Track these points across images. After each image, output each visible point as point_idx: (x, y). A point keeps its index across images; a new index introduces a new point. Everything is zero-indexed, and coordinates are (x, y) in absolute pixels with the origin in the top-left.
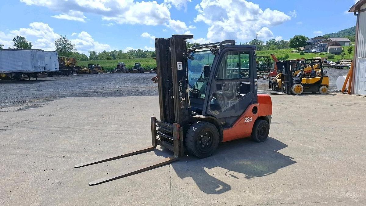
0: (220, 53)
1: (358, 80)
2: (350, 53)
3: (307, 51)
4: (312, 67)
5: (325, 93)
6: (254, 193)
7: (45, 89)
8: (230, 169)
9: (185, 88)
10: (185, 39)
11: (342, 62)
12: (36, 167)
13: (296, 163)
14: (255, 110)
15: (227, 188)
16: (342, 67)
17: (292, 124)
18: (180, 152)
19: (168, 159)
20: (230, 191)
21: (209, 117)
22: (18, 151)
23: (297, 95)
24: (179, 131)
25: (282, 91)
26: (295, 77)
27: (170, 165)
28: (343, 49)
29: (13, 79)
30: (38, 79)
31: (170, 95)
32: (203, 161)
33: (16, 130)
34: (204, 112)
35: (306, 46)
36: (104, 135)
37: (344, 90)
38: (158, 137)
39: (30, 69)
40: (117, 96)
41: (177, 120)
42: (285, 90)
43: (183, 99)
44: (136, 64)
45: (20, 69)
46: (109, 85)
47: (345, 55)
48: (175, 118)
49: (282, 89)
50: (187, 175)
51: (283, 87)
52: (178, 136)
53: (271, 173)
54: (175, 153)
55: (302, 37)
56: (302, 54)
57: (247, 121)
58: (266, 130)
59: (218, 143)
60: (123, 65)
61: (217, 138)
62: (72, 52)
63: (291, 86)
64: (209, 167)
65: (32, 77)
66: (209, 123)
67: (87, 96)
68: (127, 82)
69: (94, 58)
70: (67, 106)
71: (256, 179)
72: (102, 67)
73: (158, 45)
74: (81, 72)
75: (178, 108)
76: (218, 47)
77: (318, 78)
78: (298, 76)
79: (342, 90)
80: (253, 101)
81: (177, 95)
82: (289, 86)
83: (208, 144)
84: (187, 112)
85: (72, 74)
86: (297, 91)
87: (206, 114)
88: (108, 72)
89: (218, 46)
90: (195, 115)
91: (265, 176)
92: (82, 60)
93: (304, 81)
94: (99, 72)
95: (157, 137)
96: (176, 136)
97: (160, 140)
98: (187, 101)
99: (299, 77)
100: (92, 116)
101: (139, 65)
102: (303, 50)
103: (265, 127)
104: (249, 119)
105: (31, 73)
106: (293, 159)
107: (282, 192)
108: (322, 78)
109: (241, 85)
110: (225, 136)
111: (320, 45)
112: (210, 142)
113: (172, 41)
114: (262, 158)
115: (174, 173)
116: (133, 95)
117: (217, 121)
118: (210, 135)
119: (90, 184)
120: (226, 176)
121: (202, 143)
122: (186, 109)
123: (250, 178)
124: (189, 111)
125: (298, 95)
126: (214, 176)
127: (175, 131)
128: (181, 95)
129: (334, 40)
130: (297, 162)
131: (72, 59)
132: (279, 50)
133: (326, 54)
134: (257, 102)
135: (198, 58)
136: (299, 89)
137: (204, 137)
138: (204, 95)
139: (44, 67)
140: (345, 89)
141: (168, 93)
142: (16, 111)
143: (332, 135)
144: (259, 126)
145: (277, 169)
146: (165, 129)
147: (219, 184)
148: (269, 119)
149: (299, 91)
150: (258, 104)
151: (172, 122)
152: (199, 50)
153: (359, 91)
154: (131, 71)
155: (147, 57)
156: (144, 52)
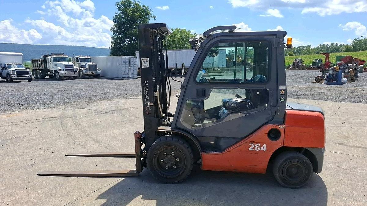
0: (205, 45)
34: (173, 123)
44: (316, 60)
57: (254, 148)
60: (301, 61)
83: (174, 167)
87: (176, 127)
98: (156, 107)
101: (320, 61)
103: (300, 165)
104: (260, 147)
109: (258, 93)
112: (180, 166)
122: (157, 117)
128: (147, 98)
154: (309, 68)
155: (341, 52)
156: (339, 46)
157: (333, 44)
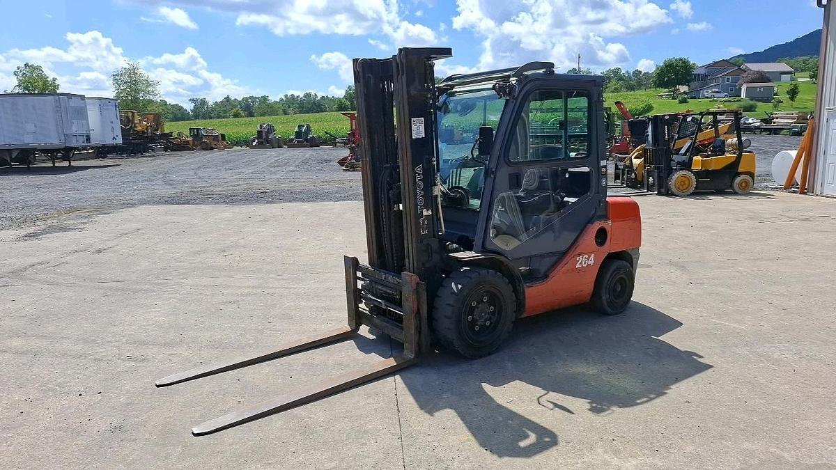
0: (519, 94)
1: (825, 160)
2: (792, 98)
3: (694, 94)
4: (717, 131)
5: (746, 191)
6: (617, 453)
7: (89, 186)
8: (548, 387)
9: (429, 183)
10: (429, 59)
11: (777, 118)
12: (60, 385)
13: (710, 370)
14: (602, 236)
15: (547, 439)
16: (776, 131)
17: (682, 268)
18: (419, 344)
19: (391, 362)
20: (554, 448)
21: (490, 255)
22: (15, 343)
23: (681, 196)
24: (417, 292)
25: (646, 187)
26: (677, 154)
27: (398, 377)
28: (776, 89)
29: (15, 165)
30: (74, 163)
31: (392, 201)
32: (477, 365)
33: (16, 288)
34: (478, 242)
35: (692, 84)
36: (229, 298)
37: (790, 185)
38: (362, 306)
39: (54, 140)
40: (258, 202)
41: (411, 265)
42: (653, 185)
43: (425, 213)
44: (300, 126)
45: (29, 140)
46: (238, 176)
47: (782, 102)
48: (407, 260)
49: (646, 183)
50: (441, 403)
51: (648, 178)
52: (416, 303)
53: (652, 396)
54: (406, 345)
55: (684, 62)
56: (684, 101)
57: (581, 263)
58: (627, 284)
59: (513, 320)
60: (271, 130)
61: (510, 306)
62: (150, 101)
63: (668, 177)
64: (496, 383)
65: (60, 158)
66: (490, 271)
67: (188, 203)
68: (280, 168)
69: (204, 114)
70: (139, 227)
71: (617, 415)
72: (223, 136)
73: (361, 74)
74: (174, 146)
75: (414, 233)
76: (513, 80)
77: (730, 156)
78: (682, 151)
79: (786, 183)
80: (598, 214)
81: (412, 202)
82: (662, 175)
83: (488, 323)
84: (435, 244)
85: (152, 150)
86: (681, 187)
87: (484, 250)
88: (235, 145)
89: (514, 76)
90: (456, 250)
91: (639, 407)
92: (176, 119)
93: (696, 165)
94: (214, 146)
95: (360, 305)
96: (409, 303)
97: (368, 313)
98: (435, 217)
99: (685, 154)
100: (199, 253)
101: (309, 130)
102: (685, 93)
103: (625, 277)
104: (587, 261)
105: (58, 150)
106: (702, 357)
107: (690, 448)
108: (739, 157)
109: (567, 175)
110: (529, 303)
111: (723, 81)
112: (494, 319)
113: (397, 64)
114: (624, 356)
115: (408, 399)
116: (296, 200)
117: (511, 264)
118: (494, 299)
119: (195, 432)
120: (541, 408)
121: (474, 322)
122: (434, 237)
123: (603, 411)
124: (442, 240)
125: (684, 196)
126: (509, 406)
127: (408, 292)
128: (421, 201)
129: (756, 70)
130: (711, 367)
131: (151, 117)
132: (629, 93)
133: (737, 101)
134: (606, 217)
135: (459, 108)
136: (687, 182)
137: (480, 305)
138: (479, 202)
139: (87, 136)
140: (792, 183)
141: (388, 196)
142: (18, 240)
143: (784, 295)
144: (611, 276)
145: (667, 386)
146: (380, 287)
147: (524, 429)
148: (633, 257)
149: (685, 187)
150: (610, 222)
151: (399, 269)
152: (462, 89)
153: (826, 186)
154: (289, 144)
155: (325, 111)
156: (319, 98)
157: (308, 95)
